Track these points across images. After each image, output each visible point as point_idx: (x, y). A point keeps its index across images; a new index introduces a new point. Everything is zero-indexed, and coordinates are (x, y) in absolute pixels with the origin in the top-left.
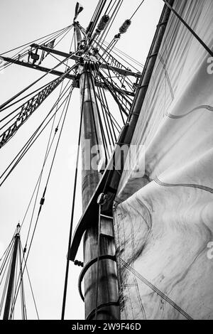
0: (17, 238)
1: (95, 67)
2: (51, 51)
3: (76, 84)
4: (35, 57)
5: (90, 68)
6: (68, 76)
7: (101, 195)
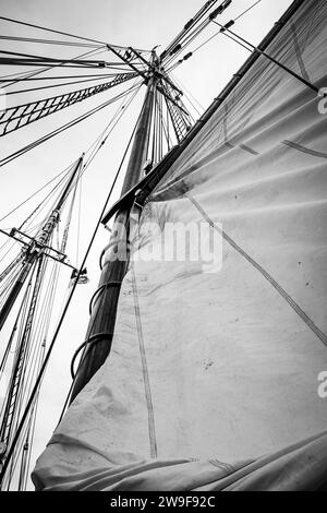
0: (81, 159)
1: (161, 76)
2: (139, 56)
3: (146, 82)
4: (129, 56)
5: (158, 76)
6: (143, 75)
7: (139, 191)
